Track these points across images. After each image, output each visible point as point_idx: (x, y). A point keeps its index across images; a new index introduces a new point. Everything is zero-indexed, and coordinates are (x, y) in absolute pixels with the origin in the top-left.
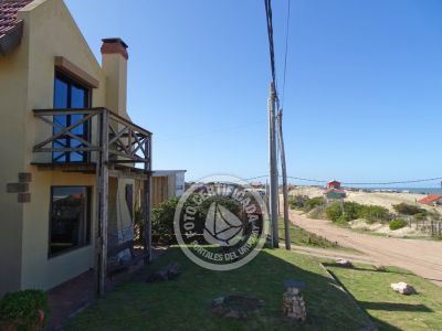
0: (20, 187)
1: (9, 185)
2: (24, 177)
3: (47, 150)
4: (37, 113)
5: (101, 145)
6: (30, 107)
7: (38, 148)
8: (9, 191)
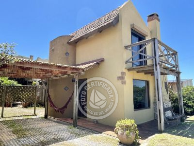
0: (122, 78)
1: (118, 77)
2: (123, 74)
3: (130, 62)
4: (126, 47)
5: (155, 56)
6: (124, 46)
7: (127, 62)
8: (118, 80)
